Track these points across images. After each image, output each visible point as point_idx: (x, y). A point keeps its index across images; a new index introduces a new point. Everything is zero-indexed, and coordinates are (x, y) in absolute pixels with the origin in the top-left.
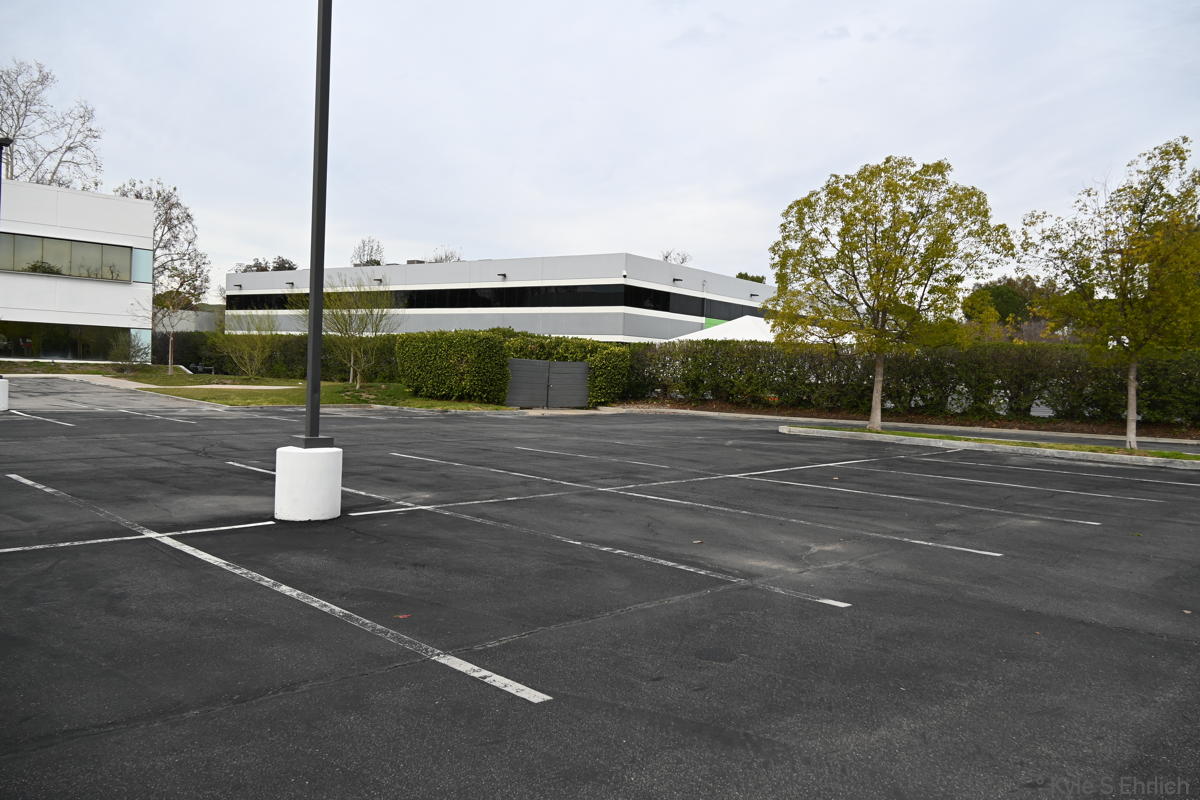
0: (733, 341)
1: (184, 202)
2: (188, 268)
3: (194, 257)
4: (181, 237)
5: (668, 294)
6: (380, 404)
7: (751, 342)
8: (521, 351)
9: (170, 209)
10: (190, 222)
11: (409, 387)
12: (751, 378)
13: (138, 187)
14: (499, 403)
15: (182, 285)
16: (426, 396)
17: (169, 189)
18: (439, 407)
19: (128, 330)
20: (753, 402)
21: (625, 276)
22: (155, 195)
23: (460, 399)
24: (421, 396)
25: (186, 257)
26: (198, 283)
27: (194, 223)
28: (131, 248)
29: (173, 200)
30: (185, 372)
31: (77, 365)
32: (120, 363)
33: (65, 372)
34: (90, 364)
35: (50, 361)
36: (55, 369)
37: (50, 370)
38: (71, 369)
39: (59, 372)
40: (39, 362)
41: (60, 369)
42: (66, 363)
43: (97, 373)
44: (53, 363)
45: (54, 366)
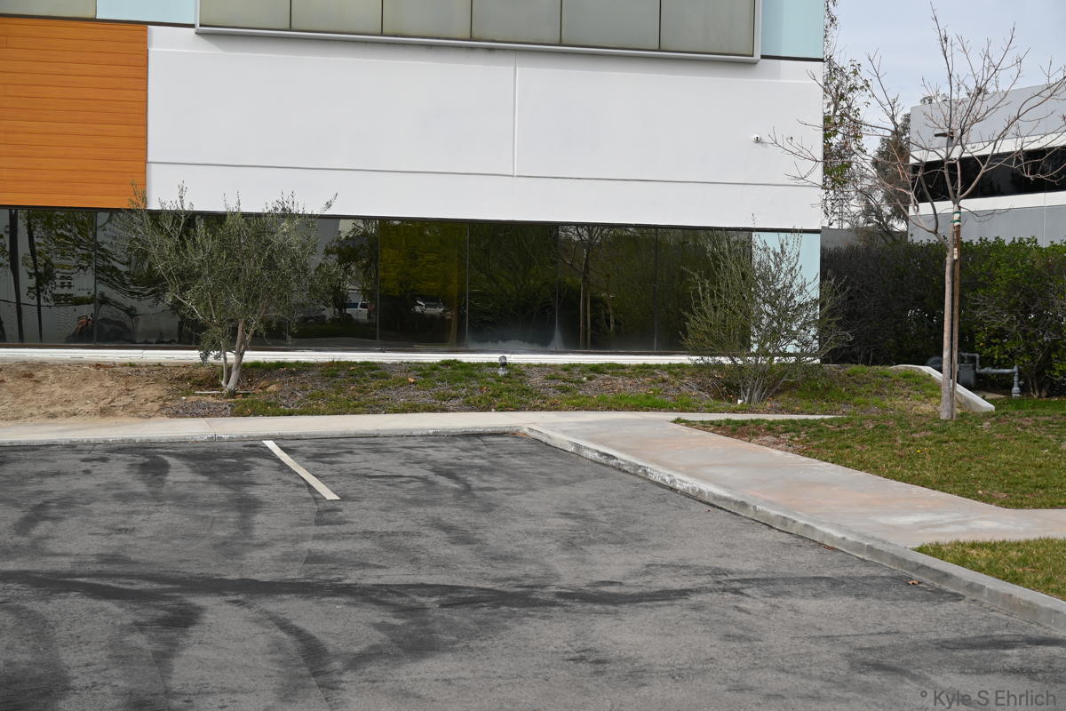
31: (583, 372)
32: (725, 360)
33: (544, 406)
34: (623, 367)
35: (494, 358)
36: (509, 391)
37: (492, 395)
38: (564, 390)
39: (521, 402)
40: (459, 362)
41: (526, 391)
42: (545, 365)
43: (649, 402)
44: (504, 365)
45: (506, 376)
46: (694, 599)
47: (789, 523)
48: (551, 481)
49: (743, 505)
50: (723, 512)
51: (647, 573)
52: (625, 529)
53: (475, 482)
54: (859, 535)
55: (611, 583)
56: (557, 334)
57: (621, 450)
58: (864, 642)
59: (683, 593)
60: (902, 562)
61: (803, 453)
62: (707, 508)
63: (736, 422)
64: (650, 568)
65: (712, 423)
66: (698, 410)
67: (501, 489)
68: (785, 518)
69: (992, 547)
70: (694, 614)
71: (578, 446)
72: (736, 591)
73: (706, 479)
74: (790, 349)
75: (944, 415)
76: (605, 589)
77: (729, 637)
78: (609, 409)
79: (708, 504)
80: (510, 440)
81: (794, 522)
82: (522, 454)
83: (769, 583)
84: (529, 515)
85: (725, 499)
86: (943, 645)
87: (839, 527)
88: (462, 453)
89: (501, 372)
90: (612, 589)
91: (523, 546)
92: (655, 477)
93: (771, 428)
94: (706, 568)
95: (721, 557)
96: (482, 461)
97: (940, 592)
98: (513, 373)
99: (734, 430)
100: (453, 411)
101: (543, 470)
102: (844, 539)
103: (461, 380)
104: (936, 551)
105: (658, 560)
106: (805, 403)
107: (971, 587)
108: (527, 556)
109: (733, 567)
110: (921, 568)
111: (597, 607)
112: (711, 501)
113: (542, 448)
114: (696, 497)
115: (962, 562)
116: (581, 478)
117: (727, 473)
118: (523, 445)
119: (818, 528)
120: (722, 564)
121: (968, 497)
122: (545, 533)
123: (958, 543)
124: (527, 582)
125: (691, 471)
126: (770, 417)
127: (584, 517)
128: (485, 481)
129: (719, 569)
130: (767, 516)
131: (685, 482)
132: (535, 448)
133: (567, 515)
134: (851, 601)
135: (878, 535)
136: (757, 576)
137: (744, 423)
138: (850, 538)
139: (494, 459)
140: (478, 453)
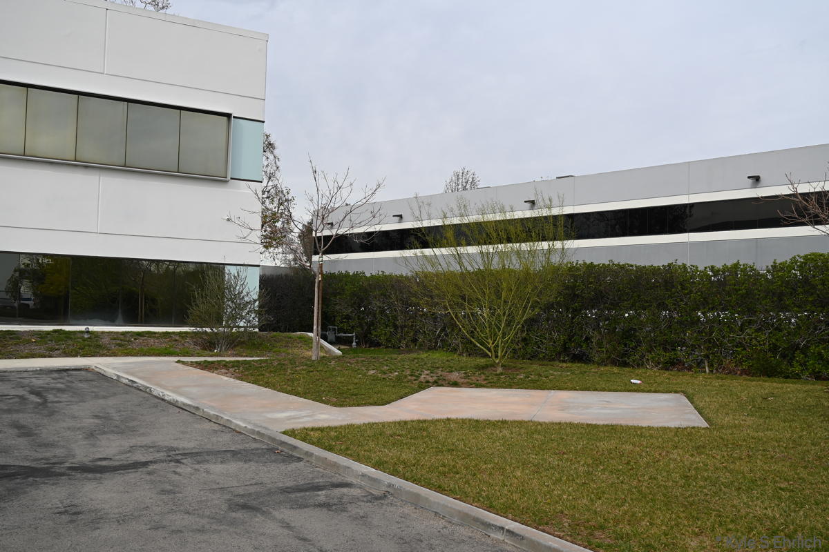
31: (132, 336)
32: (208, 330)
33: (108, 354)
34: (155, 333)
35: (83, 328)
36: (89, 346)
37: (79, 349)
38: (120, 345)
39: (95, 352)
40: (64, 331)
41: (99, 346)
42: (112, 332)
43: (166, 352)
44: (88, 332)
45: (89, 338)
46: (151, 467)
47: (220, 419)
48: (97, 397)
49: (197, 408)
50: (186, 412)
51: (129, 451)
52: (127, 424)
53: (51, 397)
54: (255, 425)
55: (105, 459)
56: (120, 316)
57: (140, 378)
58: (241, 491)
59: (146, 464)
60: (273, 440)
61: (238, 378)
62: (178, 410)
63: (209, 362)
64: (132, 449)
65: (196, 362)
66: (192, 356)
67: (66, 402)
68: (217, 416)
69: (321, 430)
70: (148, 478)
71: (118, 376)
72: (178, 461)
73: (181, 394)
74: (242, 324)
75: (313, 358)
76: (99, 463)
77: (163, 492)
78: (144, 355)
79: (179, 408)
80: (83, 373)
81: (222, 418)
82: (87, 381)
83: (198, 456)
84: (74, 417)
85: (189, 405)
86: (286, 490)
87: (244, 420)
88: (52, 381)
89: (86, 336)
90: (104, 463)
91: (62, 437)
92: (155, 393)
93: (226, 365)
94: (166, 447)
95: (177, 440)
96: (61, 385)
97: (292, 456)
98: (93, 336)
99: (206, 366)
100: (56, 357)
101: (95, 390)
102: (246, 427)
103: (62, 340)
104: (291, 433)
105: (139, 443)
106: (249, 351)
107: (306, 453)
108: (62, 443)
109: (181, 446)
110: (283, 443)
111: (90, 475)
112: (182, 406)
113: (101, 377)
114: (174, 404)
115: (304, 440)
116: (115, 394)
117: (194, 390)
118: (89, 376)
119: (234, 421)
120: (175, 444)
121: (317, 401)
122: (79, 428)
123: (305, 428)
124: (54, 460)
125: (176, 390)
126: (228, 359)
127: (107, 418)
128: (57, 397)
129: (172, 447)
130: (209, 415)
131: (170, 396)
132: (95, 377)
133: (97, 417)
134: (241, 464)
135: (264, 425)
136: (193, 451)
137: (213, 363)
138: (249, 427)
139: (69, 384)
140: (62, 381)
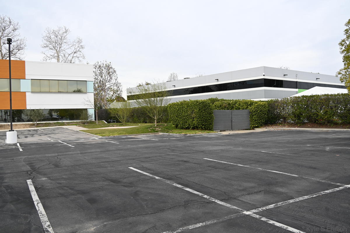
0: (316, 95)
1: (113, 67)
2: (115, 88)
3: (117, 84)
4: (113, 78)
5: (282, 81)
6: (162, 132)
7: (325, 95)
8: (221, 107)
9: (109, 69)
10: (115, 73)
11: (174, 124)
12: (327, 111)
13: (100, 64)
14: (210, 130)
15: (114, 93)
16: (180, 128)
17: (108, 63)
18: (184, 132)
19: (87, 109)
20: (328, 122)
21: (264, 75)
22: (105, 65)
23: (194, 128)
24: (178, 128)
25: (115, 84)
26: (119, 93)
27: (116, 73)
28: (86, 81)
29: (110, 66)
30: (105, 123)
31: (70, 122)
32: (84, 121)
34: (74, 122)
38: (68, 124)
40: (58, 122)
42: (66, 122)
43: (75, 125)
45: (62, 123)
56: (68, 119)
78: (72, 125)
87: (77, 130)
92: (69, 129)
100: (57, 126)
